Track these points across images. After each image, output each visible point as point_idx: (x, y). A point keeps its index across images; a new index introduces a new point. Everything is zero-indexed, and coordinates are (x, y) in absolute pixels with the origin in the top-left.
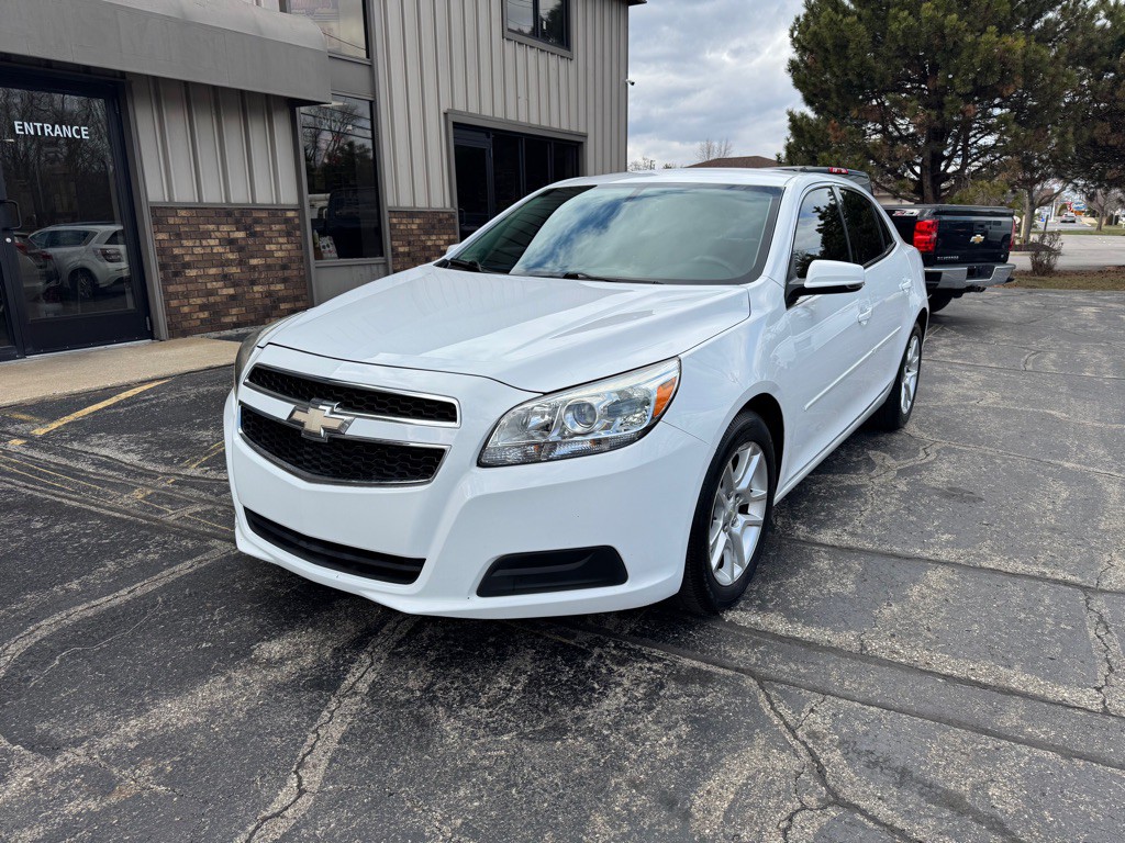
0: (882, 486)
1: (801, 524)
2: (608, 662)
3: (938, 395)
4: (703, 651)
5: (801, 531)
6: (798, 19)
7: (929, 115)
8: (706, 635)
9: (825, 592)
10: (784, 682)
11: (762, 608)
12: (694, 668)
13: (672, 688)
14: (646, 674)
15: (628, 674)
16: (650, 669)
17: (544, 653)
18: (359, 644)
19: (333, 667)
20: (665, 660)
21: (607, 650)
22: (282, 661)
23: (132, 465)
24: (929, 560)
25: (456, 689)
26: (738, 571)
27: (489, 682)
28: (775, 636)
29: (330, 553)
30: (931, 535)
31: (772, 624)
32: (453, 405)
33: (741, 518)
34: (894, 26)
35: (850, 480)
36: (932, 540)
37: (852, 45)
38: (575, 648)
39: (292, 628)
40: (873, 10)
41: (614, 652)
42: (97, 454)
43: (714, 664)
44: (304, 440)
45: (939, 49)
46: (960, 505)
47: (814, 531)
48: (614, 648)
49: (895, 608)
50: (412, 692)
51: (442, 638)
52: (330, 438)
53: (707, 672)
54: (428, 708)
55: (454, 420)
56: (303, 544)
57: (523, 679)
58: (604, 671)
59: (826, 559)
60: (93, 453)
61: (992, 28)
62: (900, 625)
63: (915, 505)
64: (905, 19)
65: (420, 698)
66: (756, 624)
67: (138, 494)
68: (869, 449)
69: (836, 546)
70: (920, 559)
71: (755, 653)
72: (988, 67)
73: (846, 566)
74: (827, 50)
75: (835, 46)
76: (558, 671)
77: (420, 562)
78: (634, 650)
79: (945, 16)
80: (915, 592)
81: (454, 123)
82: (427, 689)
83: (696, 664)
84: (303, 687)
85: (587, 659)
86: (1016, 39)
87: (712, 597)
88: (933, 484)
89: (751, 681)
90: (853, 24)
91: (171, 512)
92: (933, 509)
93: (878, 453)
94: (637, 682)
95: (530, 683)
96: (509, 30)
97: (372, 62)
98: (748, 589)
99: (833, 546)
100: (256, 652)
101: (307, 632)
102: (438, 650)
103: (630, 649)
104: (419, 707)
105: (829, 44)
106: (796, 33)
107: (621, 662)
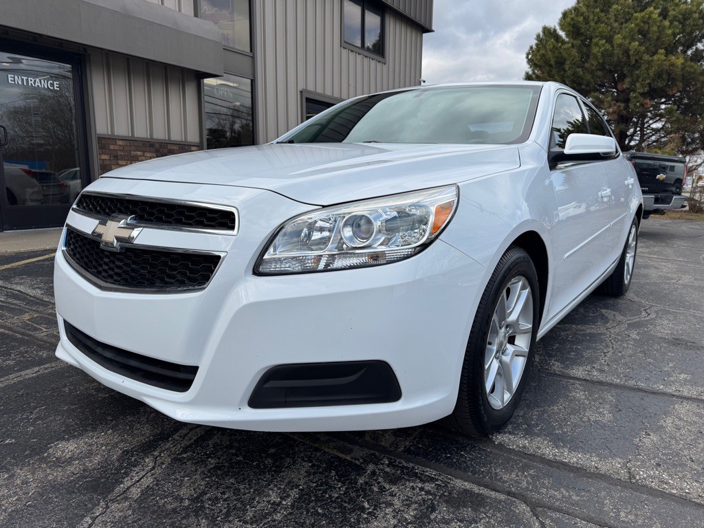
0: (618, 335)
1: (556, 361)
2: (380, 480)
3: (646, 276)
4: (474, 473)
5: (556, 366)
6: (531, 48)
7: (619, 106)
8: (477, 457)
9: (585, 419)
10: (558, 510)
11: (529, 432)
12: (466, 491)
13: (443, 511)
14: (418, 494)
15: (400, 494)
16: (422, 489)
17: (319, 467)
18: (147, 448)
19: (116, 469)
20: (437, 480)
21: (381, 467)
22: (69, 461)
23: (35, 297)
24: (673, 396)
25: (225, 500)
26: (507, 397)
27: (259, 495)
28: (543, 460)
29: (119, 359)
30: (669, 375)
31: (539, 448)
32: (232, 214)
33: (510, 348)
34: (595, 50)
35: (590, 329)
36: (672, 379)
37: (568, 62)
38: (350, 463)
39: (94, 429)
40: (581, 40)
41: (388, 470)
42: (13, 289)
43: (486, 486)
44: (103, 251)
45: (626, 64)
46: (687, 352)
47: (567, 367)
48: (388, 466)
49: (654, 437)
50: (182, 500)
51: (226, 447)
52: (122, 248)
53: (479, 495)
54: (192, 519)
55: (232, 228)
56: (99, 350)
57: (294, 493)
58: (376, 489)
59: (581, 390)
60: (10, 289)
61: (662, 51)
62: (663, 454)
63: (648, 350)
64: (603, 45)
65: (187, 508)
66: (524, 447)
67: (26, 317)
68: (601, 308)
69: (588, 380)
70: (664, 394)
71: (526, 477)
72: (659, 75)
73: (600, 397)
74: (551, 66)
75: (557, 63)
76: (331, 487)
77: (193, 370)
78: (407, 468)
79: (630, 43)
80: (669, 423)
81: (307, 98)
82: (197, 498)
83: (467, 485)
84: (78, 489)
85: (360, 475)
86: (678, 58)
87: (486, 419)
88: (659, 335)
89: (524, 506)
90: (568, 49)
91: (45, 330)
92: (666, 354)
93: (609, 311)
94: (408, 503)
95: (300, 498)
96: (345, 42)
97: (254, 54)
98: (515, 414)
99: (585, 380)
100: (51, 451)
101: (106, 433)
102: (219, 458)
103: (403, 467)
104: (183, 518)
105: (552, 62)
106: (530, 56)
107: (394, 481)
